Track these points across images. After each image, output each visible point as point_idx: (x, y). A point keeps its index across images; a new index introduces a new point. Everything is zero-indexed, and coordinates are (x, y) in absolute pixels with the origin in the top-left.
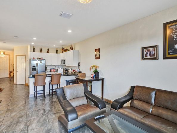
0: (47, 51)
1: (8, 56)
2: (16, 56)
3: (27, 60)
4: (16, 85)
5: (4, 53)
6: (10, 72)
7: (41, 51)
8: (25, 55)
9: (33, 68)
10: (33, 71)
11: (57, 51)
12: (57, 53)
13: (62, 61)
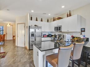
0: (41, 20)
1: (12, 26)
2: (17, 24)
3: (26, 27)
4: (17, 47)
5: (10, 24)
6: (14, 36)
7: (37, 20)
8: (25, 24)
9: (32, 34)
10: (32, 36)
11: (48, 20)
12: (48, 22)
13: (55, 28)
